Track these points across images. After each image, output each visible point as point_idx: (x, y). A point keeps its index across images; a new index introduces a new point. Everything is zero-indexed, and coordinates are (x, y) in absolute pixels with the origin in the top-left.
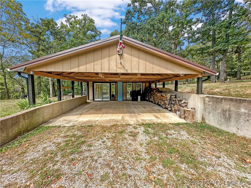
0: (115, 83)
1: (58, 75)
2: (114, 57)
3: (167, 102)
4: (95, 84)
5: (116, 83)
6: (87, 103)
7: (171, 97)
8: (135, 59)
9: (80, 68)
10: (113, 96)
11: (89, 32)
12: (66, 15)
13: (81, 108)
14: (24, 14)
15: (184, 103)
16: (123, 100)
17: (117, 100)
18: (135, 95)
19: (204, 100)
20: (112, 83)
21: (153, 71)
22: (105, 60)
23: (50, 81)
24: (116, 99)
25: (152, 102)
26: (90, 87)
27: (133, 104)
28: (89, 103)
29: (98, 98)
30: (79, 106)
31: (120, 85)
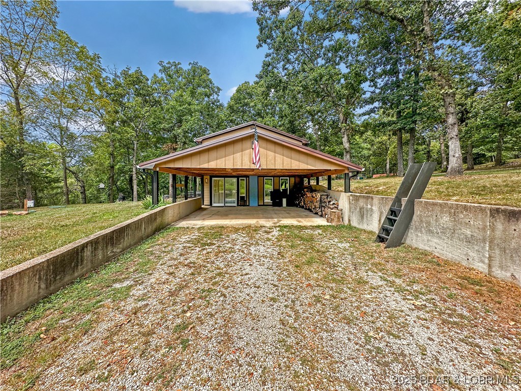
0: (245, 178)
1: (176, 169)
2: (247, 151)
3: (317, 205)
4: (213, 179)
5: (248, 178)
6: (201, 209)
7: (321, 198)
8: (271, 154)
9: (210, 163)
10: (242, 198)
11: (200, 90)
12: (162, 62)
13: (198, 215)
14: (103, 69)
15: (334, 204)
16: (259, 205)
17: (249, 206)
18: (277, 197)
19: (349, 199)
20: (240, 178)
21: (291, 167)
22: (238, 155)
23: (134, 173)
24: (248, 204)
25: (302, 207)
26: (205, 184)
27: (273, 210)
28: (205, 209)
29: (218, 201)
30: (194, 212)
31: (253, 181)
